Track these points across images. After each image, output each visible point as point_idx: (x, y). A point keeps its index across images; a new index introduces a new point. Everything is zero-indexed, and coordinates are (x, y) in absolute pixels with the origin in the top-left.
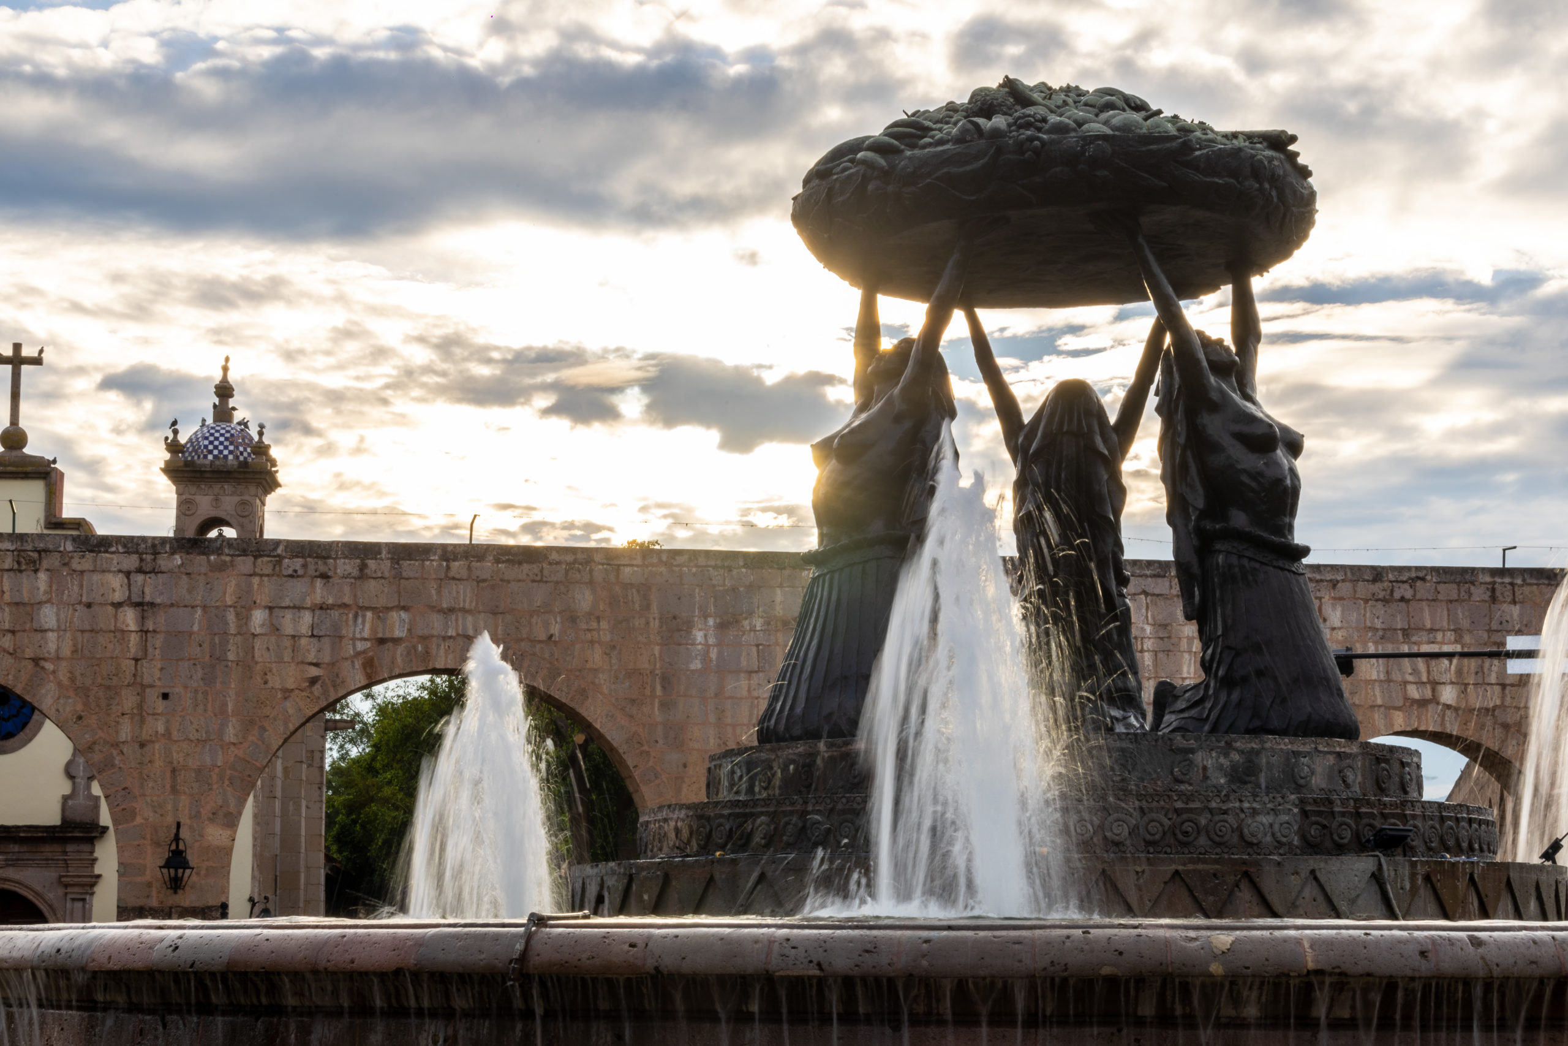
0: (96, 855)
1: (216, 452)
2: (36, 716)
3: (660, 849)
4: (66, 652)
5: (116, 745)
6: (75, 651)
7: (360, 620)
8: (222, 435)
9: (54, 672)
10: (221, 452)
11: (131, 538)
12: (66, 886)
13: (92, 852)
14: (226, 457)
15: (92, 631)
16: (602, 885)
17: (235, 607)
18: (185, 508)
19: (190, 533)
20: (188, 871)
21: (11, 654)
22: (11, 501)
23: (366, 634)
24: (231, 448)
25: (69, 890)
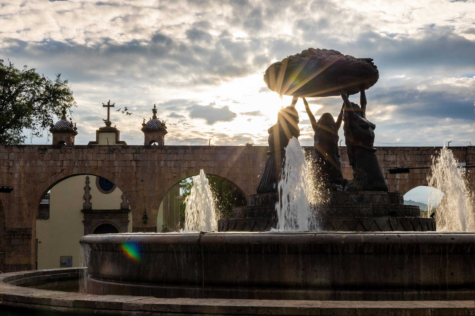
0: (128, 216)
1: (153, 126)
2: (114, 185)
3: (236, 216)
4: (120, 171)
5: (131, 192)
6: (122, 171)
7: (185, 163)
8: (154, 122)
9: (117, 176)
10: (154, 125)
11: (134, 146)
12: (122, 223)
13: (128, 215)
14: (155, 127)
15: (126, 167)
16: (223, 224)
17: (157, 161)
18: (146, 139)
19: (148, 144)
20: (148, 220)
21: (108, 172)
22: (107, 138)
23: (186, 166)
24: (157, 125)
25: (123, 224)
